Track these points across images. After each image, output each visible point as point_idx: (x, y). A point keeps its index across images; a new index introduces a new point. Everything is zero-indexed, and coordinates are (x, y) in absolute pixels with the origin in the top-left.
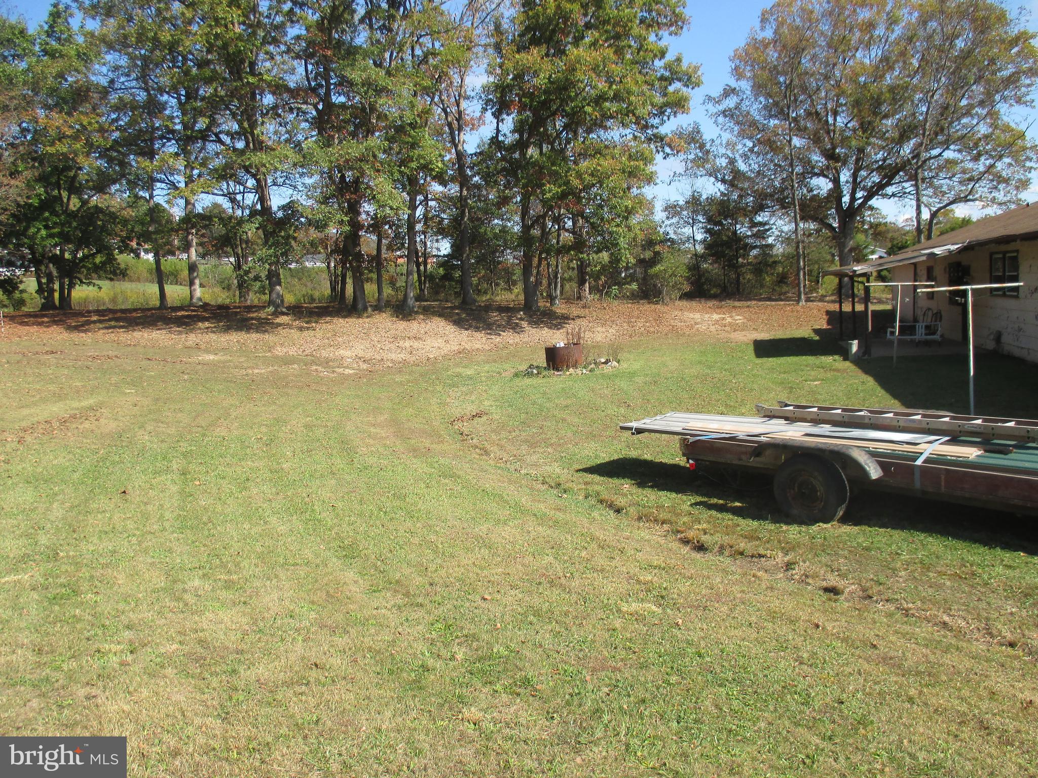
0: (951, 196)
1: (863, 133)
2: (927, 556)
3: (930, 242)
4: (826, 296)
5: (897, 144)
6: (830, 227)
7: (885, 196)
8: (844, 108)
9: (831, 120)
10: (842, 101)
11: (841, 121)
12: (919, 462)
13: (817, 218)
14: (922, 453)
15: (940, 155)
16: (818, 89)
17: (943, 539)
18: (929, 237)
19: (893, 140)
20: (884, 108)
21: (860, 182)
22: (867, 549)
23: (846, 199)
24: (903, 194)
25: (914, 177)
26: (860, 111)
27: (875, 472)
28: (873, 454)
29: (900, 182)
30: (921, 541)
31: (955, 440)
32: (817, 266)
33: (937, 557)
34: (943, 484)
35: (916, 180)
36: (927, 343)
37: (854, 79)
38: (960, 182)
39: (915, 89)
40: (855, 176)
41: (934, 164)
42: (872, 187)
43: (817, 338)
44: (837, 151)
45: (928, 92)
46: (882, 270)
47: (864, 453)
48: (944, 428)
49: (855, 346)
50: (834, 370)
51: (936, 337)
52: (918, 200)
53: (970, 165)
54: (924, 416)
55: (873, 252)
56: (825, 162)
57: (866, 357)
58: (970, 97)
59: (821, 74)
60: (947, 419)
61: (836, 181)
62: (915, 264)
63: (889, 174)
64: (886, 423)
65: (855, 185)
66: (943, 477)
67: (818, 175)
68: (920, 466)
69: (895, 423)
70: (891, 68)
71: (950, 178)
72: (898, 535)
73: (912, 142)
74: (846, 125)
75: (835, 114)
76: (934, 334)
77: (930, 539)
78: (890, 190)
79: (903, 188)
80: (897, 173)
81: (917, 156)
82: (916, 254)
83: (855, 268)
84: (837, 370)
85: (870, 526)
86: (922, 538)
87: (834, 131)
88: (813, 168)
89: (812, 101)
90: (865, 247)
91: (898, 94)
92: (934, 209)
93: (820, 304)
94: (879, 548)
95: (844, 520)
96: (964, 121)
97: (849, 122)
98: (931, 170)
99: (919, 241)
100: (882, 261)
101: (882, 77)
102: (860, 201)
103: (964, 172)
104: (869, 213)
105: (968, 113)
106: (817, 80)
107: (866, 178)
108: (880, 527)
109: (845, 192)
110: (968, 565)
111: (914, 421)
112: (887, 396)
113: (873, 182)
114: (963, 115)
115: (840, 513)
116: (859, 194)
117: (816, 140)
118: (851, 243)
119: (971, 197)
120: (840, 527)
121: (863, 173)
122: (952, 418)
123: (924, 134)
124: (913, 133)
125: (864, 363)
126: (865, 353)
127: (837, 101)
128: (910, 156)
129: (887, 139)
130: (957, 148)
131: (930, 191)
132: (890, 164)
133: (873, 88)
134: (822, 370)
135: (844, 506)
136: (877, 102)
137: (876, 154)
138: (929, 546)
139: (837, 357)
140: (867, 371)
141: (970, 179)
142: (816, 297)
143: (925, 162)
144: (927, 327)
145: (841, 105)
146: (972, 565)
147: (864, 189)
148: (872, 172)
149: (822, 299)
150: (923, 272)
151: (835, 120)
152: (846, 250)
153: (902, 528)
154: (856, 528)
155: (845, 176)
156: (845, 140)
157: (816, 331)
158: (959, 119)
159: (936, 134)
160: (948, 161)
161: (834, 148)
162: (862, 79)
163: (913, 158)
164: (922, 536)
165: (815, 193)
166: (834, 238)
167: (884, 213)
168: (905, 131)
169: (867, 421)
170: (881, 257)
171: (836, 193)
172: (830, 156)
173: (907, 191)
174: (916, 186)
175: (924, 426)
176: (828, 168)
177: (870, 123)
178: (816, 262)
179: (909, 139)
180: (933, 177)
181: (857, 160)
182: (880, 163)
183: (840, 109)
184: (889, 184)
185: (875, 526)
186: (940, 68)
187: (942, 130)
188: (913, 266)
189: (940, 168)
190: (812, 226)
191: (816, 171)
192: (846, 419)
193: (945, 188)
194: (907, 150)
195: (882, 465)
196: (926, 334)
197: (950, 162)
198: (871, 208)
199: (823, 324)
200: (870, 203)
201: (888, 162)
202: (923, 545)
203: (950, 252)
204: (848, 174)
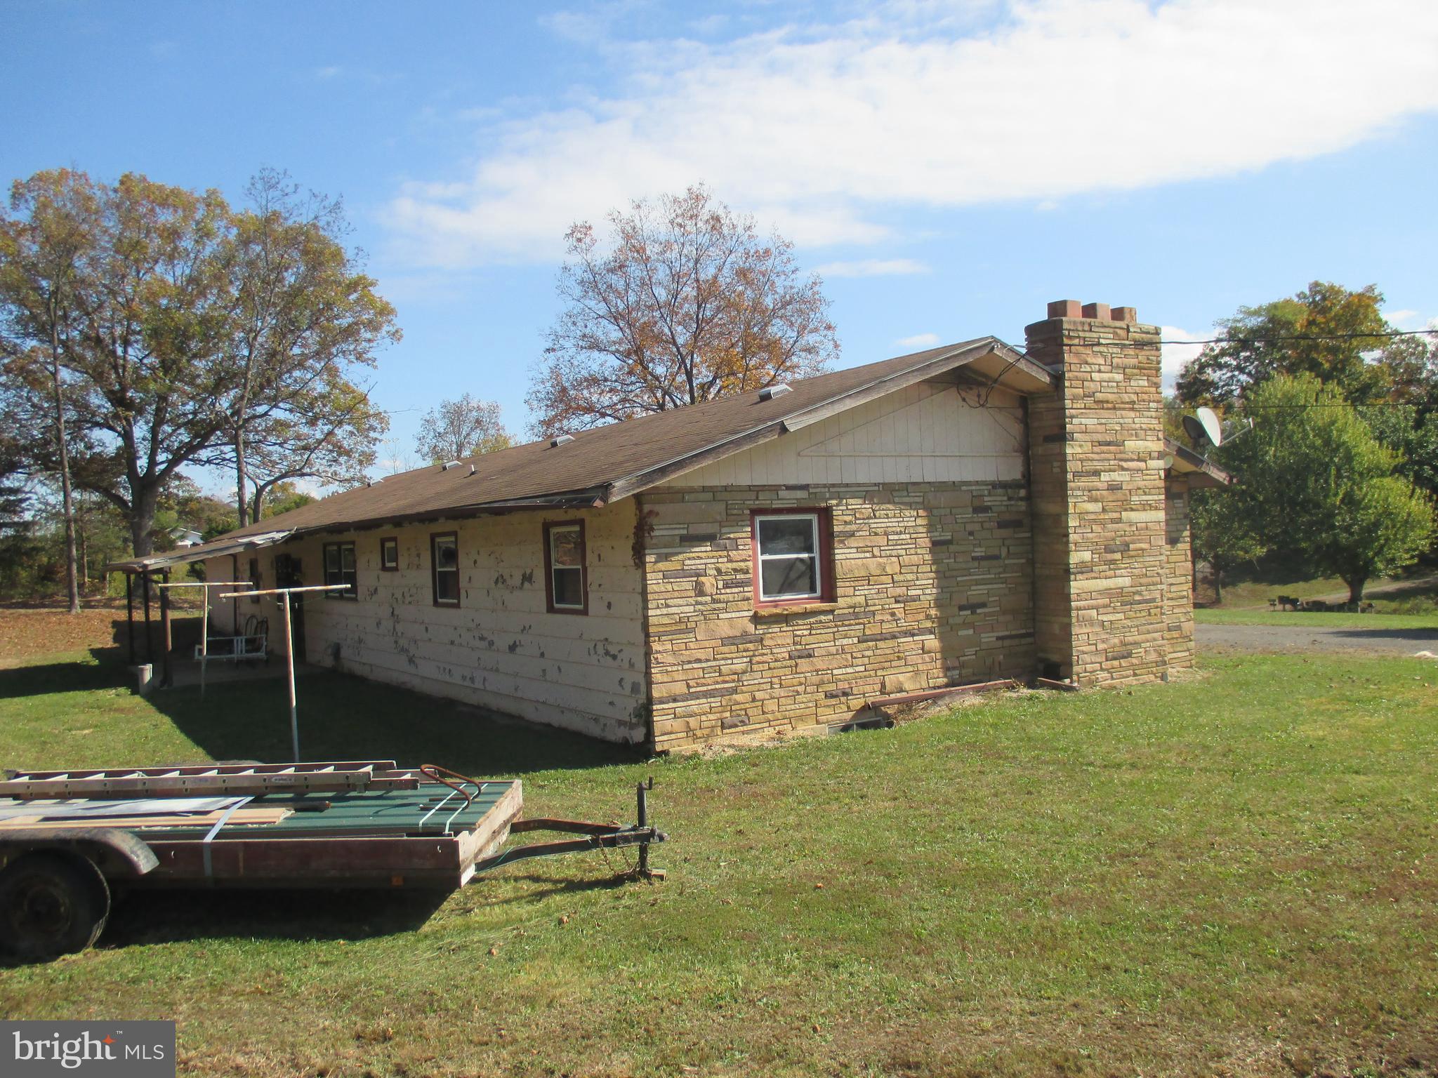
0: (283, 467)
1: (165, 375)
2: (220, 973)
3: (256, 526)
4: (115, 599)
5: (211, 394)
6: (120, 501)
7: (197, 461)
8: (139, 337)
9: (120, 351)
10: (135, 326)
11: (134, 353)
12: (209, 839)
13: (100, 487)
14: (213, 825)
15: (266, 414)
16: (101, 306)
17: (244, 942)
18: (256, 520)
19: (205, 389)
20: (194, 345)
21: (163, 441)
22: (135, 981)
23: (142, 463)
24: (221, 461)
25: (234, 440)
26: (159, 344)
27: (145, 862)
28: (143, 836)
29: (217, 444)
30: (214, 952)
31: (260, 800)
32: (101, 556)
33: (234, 971)
34: (241, 864)
35: (237, 444)
36: (250, 663)
37: (151, 299)
38: (294, 451)
39: (236, 325)
40: (154, 431)
41: (260, 424)
42: (179, 449)
43: (96, 662)
44: (129, 394)
45: (251, 330)
46: (196, 562)
47: (130, 835)
48: (246, 784)
49: (148, 672)
50: (116, 710)
51: (261, 654)
52: (239, 470)
53: (305, 430)
54: (221, 771)
55: (183, 538)
56: (111, 409)
57: (165, 688)
58: (303, 346)
59: (105, 286)
60: (250, 772)
61: (127, 436)
62: (234, 556)
63: (202, 432)
64: (167, 786)
65: (155, 444)
66: (241, 855)
67: (101, 426)
68: (212, 844)
69: (179, 786)
70: (202, 294)
71: (281, 445)
72: (180, 949)
73: (232, 393)
74: (141, 360)
75: (126, 343)
76: (258, 650)
77: (227, 946)
78: (204, 454)
79: (222, 452)
80: (212, 431)
81: (237, 413)
82: (232, 543)
83: (147, 562)
84: (121, 710)
85: (142, 944)
86: (216, 946)
87: (124, 367)
88: (94, 415)
89: (92, 321)
90: (172, 531)
91: (211, 329)
92: (262, 483)
93: (104, 611)
94: (152, 976)
95: (102, 944)
96: (297, 374)
97: (146, 356)
98: (257, 432)
99: (242, 525)
100: (196, 549)
101: (191, 303)
102: (163, 467)
103: (298, 438)
104: (177, 483)
105: (301, 365)
106: (99, 293)
107: (171, 435)
108: (157, 944)
109: (141, 453)
110: (273, 972)
111: (206, 779)
112: (189, 743)
113: (181, 442)
114: (295, 367)
115: (97, 933)
116: (162, 457)
117: (98, 376)
118: (151, 524)
119: (307, 470)
120: (97, 955)
121: (167, 429)
122: (258, 770)
123: (245, 386)
124: (232, 382)
125: (158, 697)
126: (163, 683)
127: (129, 326)
128: (229, 412)
129: (198, 386)
130: (288, 406)
131: (257, 460)
132: (204, 420)
133: (180, 316)
134: (97, 711)
135: (102, 922)
136: (183, 335)
137: (183, 405)
138: (224, 957)
139: (122, 690)
140: (162, 709)
141: (305, 448)
142: (99, 601)
143: (246, 421)
144: (248, 641)
145: (135, 333)
146: (278, 973)
147: (167, 450)
148: (179, 428)
149: (108, 604)
150: (245, 568)
151: (125, 352)
152: (144, 534)
153: (188, 938)
154: (122, 951)
155: (140, 431)
156: (139, 381)
157: (96, 653)
158: (289, 371)
159: (262, 387)
160: (277, 422)
161: (124, 389)
162: (164, 302)
163: (232, 415)
164: (215, 944)
165: (97, 450)
166: (125, 516)
167: (197, 484)
168: (221, 379)
169: (140, 787)
170: (194, 545)
171: (128, 452)
172: (118, 399)
173: (227, 457)
174: (237, 450)
175: (220, 785)
176: (116, 416)
177: (174, 362)
178: (100, 550)
179: (228, 390)
180: (260, 441)
181: (158, 410)
182: (190, 417)
183: (132, 338)
184: (201, 446)
185: (149, 943)
186: (267, 304)
187: (269, 381)
188: (232, 559)
189: (269, 431)
190: (95, 497)
191: (98, 419)
192: (109, 788)
193: (275, 457)
194: (224, 403)
195: (159, 851)
196: (247, 651)
197: (281, 425)
198: (179, 477)
199: (107, 642)
200: (177, 469)
201: (200, 416)
202: (216, 957)
203: (274, 541)
204: (145, 428)
